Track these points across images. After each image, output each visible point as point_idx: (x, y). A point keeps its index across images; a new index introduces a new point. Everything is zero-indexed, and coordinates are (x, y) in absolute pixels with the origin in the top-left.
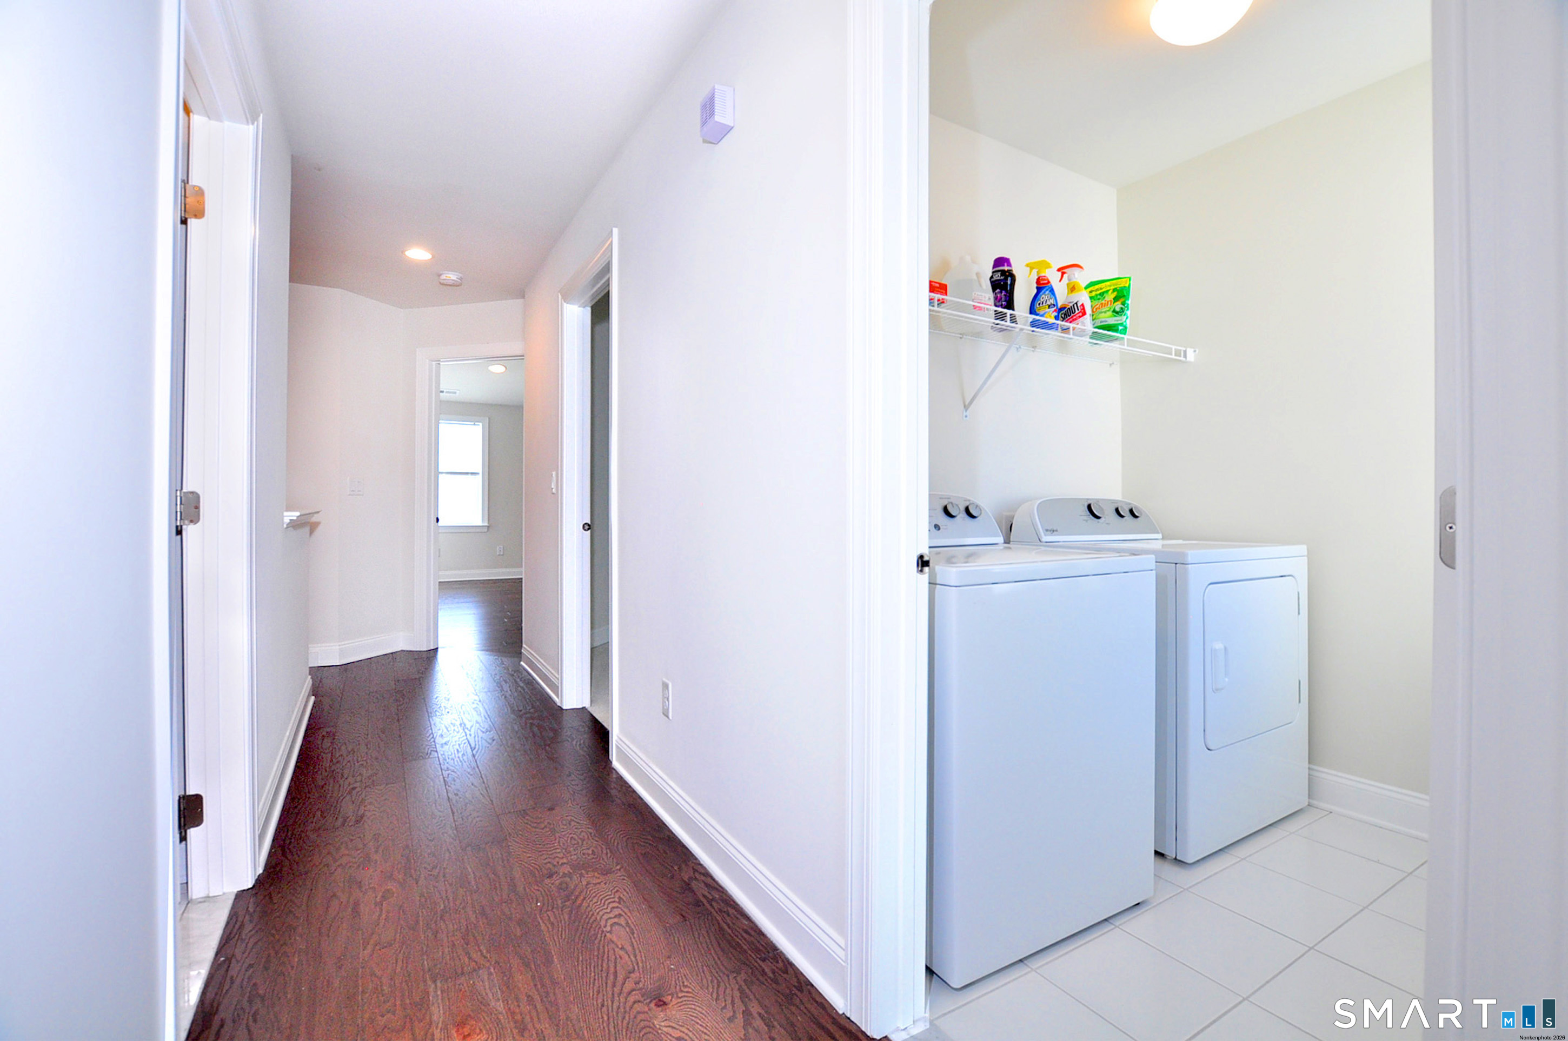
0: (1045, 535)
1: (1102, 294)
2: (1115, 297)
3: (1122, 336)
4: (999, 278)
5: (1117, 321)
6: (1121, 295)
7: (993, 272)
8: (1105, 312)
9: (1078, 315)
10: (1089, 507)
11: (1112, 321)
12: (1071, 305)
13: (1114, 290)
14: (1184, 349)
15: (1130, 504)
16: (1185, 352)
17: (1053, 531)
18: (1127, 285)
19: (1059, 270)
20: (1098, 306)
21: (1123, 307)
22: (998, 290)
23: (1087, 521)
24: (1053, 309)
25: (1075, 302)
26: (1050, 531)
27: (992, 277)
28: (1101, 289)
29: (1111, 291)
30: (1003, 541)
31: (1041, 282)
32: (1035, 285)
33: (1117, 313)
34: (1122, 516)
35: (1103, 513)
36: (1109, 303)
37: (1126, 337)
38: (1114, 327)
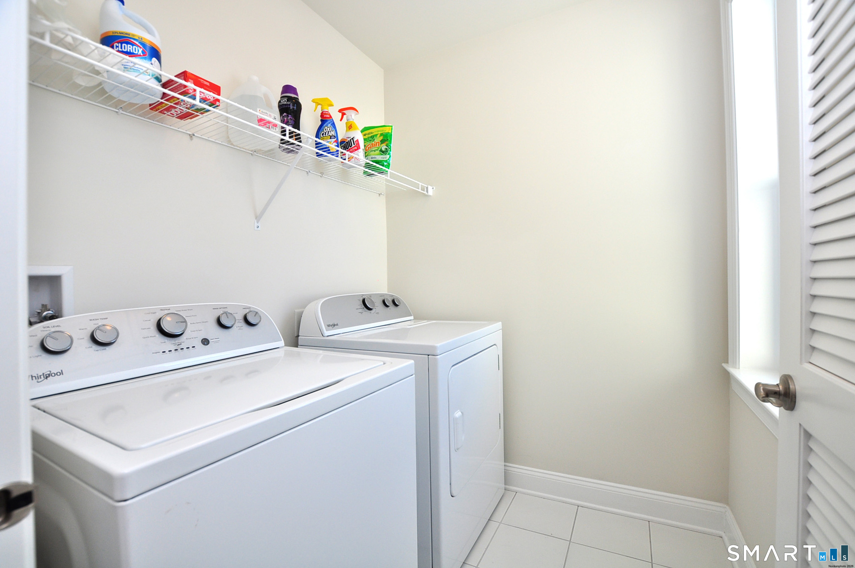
0: (327, 331)
1: (372, 137)
2: (382, 140)
3: (387, 169)
4: (285, 103)
5: (383, 158)
6: (386, 139)
7: (281, 97)
8: (375, 151)
9: (354, 149)
10: (364, 301)
11: (379, 158)
12: (349, 139)
13: (381, 135)
14: (427, 186)
15: (393, 296)
16: (427, 188)
17: (334, 325)
18: (390, 132)
19: (340, 111)
20: (369, 146)
21: (387, 148)
22: (285, 114)
23: (361, 313)
24: (334, 140)
25: (352, 138)
26: (332, 326)
27: (280, 102)
28: (372, 133)
29: (379, 135)
30: (284, 345)
31: (324, 116)
32: (320, 118)
33: (383, 152)
34: (387, 306)
35: (374, 306)
36: (378, 144)
37: (389, 170)
38: (381, 162)
